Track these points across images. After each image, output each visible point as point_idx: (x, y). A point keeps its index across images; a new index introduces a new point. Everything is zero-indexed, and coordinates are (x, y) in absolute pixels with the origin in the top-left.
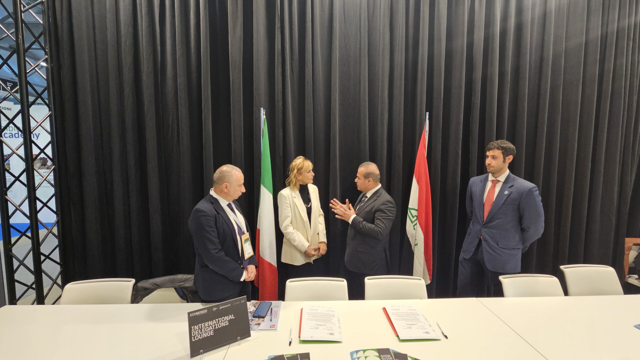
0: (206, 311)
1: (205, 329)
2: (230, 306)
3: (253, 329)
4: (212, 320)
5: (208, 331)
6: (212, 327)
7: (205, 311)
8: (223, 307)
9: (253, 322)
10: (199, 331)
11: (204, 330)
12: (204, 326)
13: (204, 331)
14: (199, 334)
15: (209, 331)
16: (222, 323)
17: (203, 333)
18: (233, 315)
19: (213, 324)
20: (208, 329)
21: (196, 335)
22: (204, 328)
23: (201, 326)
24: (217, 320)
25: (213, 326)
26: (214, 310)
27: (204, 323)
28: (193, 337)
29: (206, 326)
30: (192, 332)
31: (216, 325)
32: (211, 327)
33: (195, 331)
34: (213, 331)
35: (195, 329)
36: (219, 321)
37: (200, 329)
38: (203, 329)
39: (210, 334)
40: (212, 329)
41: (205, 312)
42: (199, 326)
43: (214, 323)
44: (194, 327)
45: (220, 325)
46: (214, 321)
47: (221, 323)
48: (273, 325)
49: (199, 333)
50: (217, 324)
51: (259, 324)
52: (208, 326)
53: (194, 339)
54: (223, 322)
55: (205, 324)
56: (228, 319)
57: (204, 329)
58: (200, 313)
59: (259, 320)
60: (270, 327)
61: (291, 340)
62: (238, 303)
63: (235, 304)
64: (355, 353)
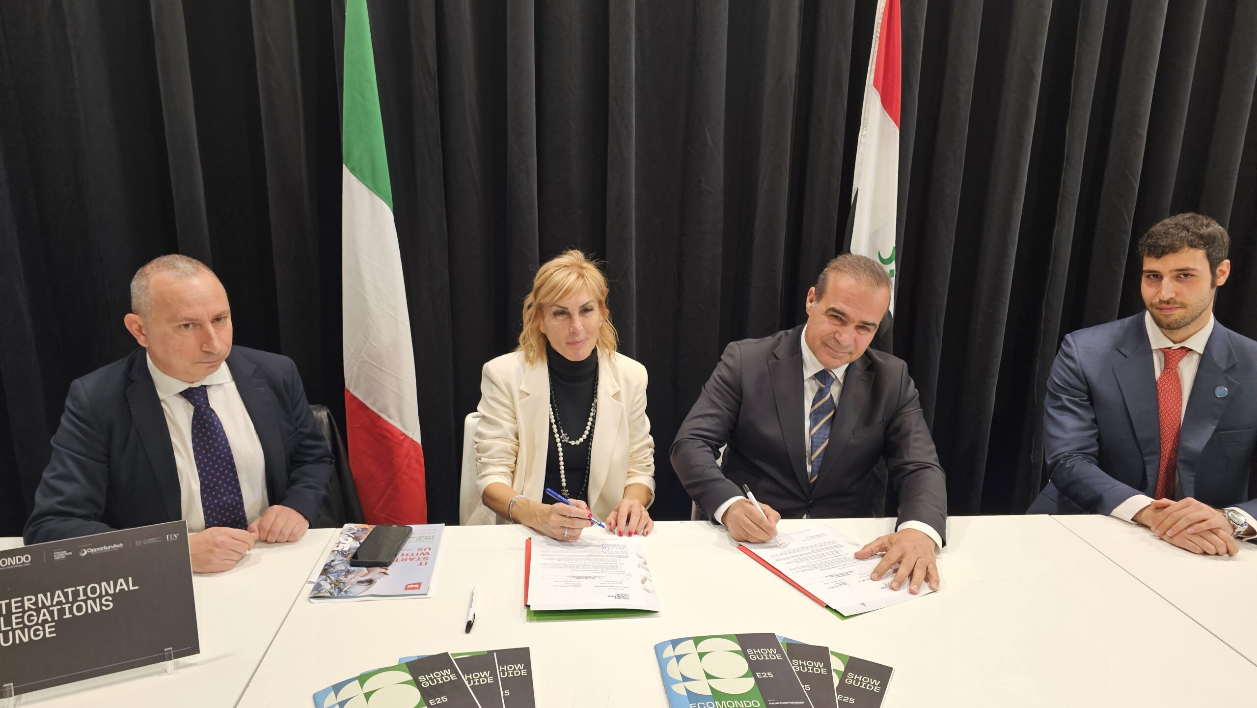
0: (27, 558)
1: (22, 617)
2: (119, 548)
4: (49, 588)
5: (34, 626)
6: (51, 613)
8: (95, 550)
9: (350, 577)
11: (20, 620)
12: (16, 608)
13: (17, 624)
15: (37, 624)
16: (90, 602)
17: (13, 630)
18: (130, 579)
19: (54, 603)
20: (35, 618)
22: (21, 614)
23: (8, 606)
24: (70, 590)
25: (55, 609)
26: (56, 558)
27: (20, 599)
29: (26, 608)
32: (44, 611)
34: (54, 624)
36: (76, 594)
38: (14, 617)
39: (42, 633)
40: (50, 620)
45: (79, 609)
46: (58, 592)
47: (85, 601)
50: (70, 605)
51: (370, 582)
52: (33, 607)
54: (94, 600)
55: (22, 601)
56: (111, 591)
57: (16, 618)
59: (369, 572)
60: (406, 589)
61: (471, 619)
62: (152, 540)
63: (142, 543)
64: (671, 646)
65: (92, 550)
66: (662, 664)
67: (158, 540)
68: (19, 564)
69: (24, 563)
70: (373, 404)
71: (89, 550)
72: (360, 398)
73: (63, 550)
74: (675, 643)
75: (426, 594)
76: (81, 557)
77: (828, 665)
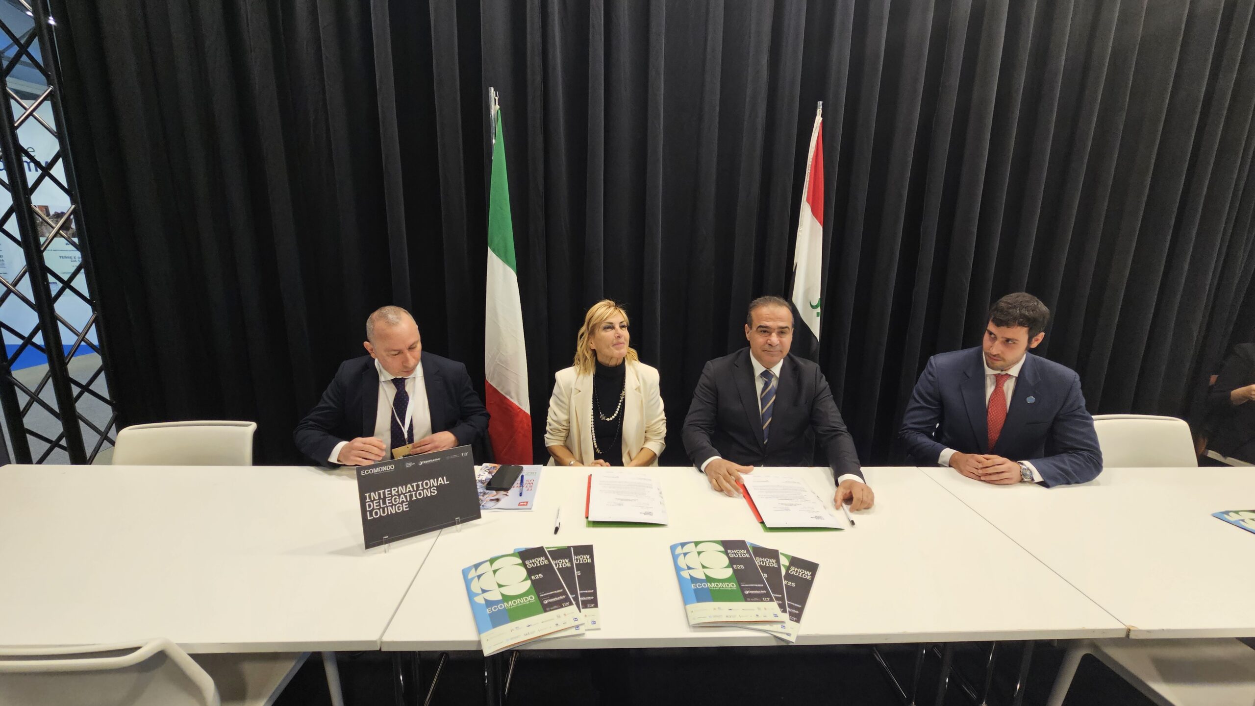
0: (394, 467)
1: (391, 499)
2: (438, 461)
3: (485, 507)
4: (404, 483)
5: (397, 504)
6: (406, 497)
7: (390, 467)
8: (427, 462)
9: (486, 496)
10: (379, 502)
12: (388, 494)
13: (389, 503)
14: (381, 508)
15: (399, 503)
16: (425, 491)
17: (387, 507)
18: (445, 478)
20: (398, 500)
21: (373, 509)
23: (384, 493)
24: (414, 484)
25: (408, 495)
26: (407, 466)
27: (390, 489)
28: (368, 513)
29: (393, 495)
30: (367, 504)
31: (413, 493)
32: (402, 496)
33: (372, 502)
34: (407, 503)
35: (372, 499)
36: (418, 486)
37: (382, 499)
38: (387, 499)
39: (401, 508)
40: (405, 501)
41: (390, 469)
42: (379, 494)
43: (408, 490)
44: (370, 494)
45: (420, 494)
46: (409, 485)
47: (422, 490)
48: (524, 502)
49: (380, 505)
50: (415, 492)
51: (498, 500)
52: (397, 494)
53: (371, 515)
54: (427, 489)
55: (391, 491)
56: (436, 485)
57: (389, 500)
58: (381, 469)
59: (497, 494)
60: (519, 505)
61: (558, 525)
62: (455, 456)
63: (450, 457)
64: (680, 547)
66: (675, 558)
70: (502, 390)
71: (423, 462)
72: (494, 386)
74: (683, 545)
75: (531, 509)
77: (778, 562)
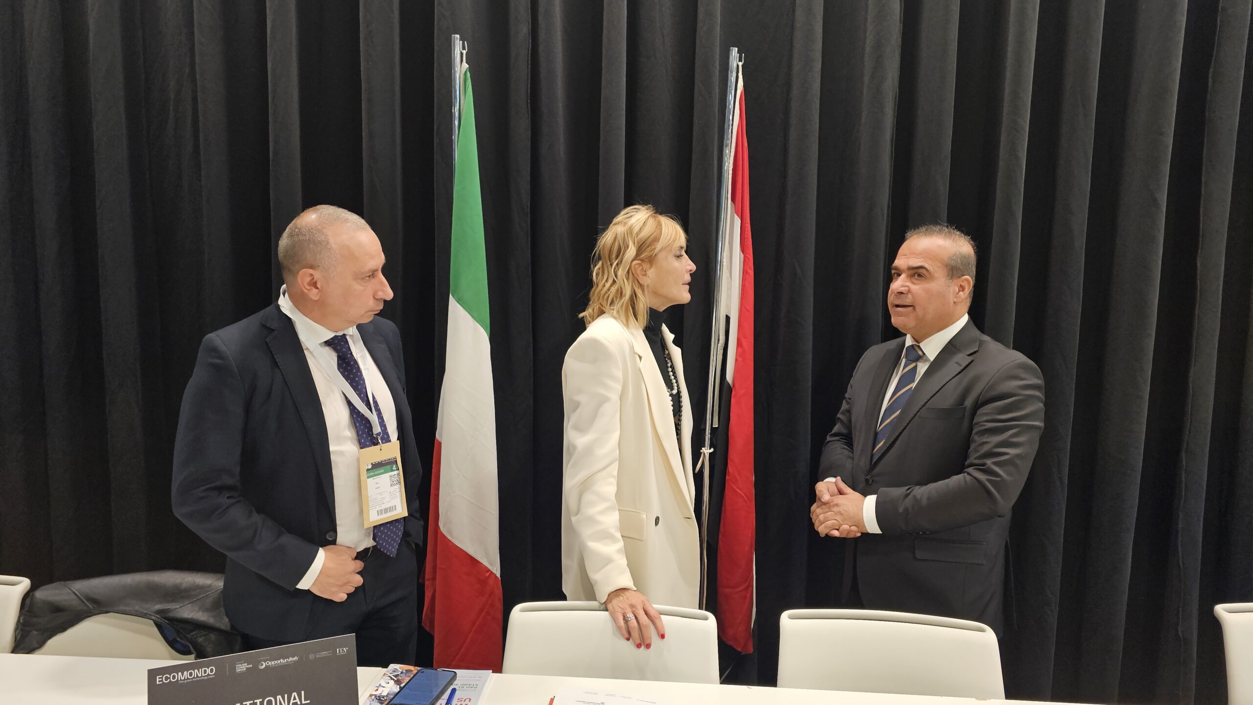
0: (212, 671)
2: (295, 662)
8: (273, 663)
18: (303, 692)
26: (238, 670)
62: (324, 654)
63: (315, 657)
65: (270, 663)
67: (329, 653)
68: (204, 676)
69: (208, 674)
71: (268, 663)
73: (244, 663)
76: (260, 669)
